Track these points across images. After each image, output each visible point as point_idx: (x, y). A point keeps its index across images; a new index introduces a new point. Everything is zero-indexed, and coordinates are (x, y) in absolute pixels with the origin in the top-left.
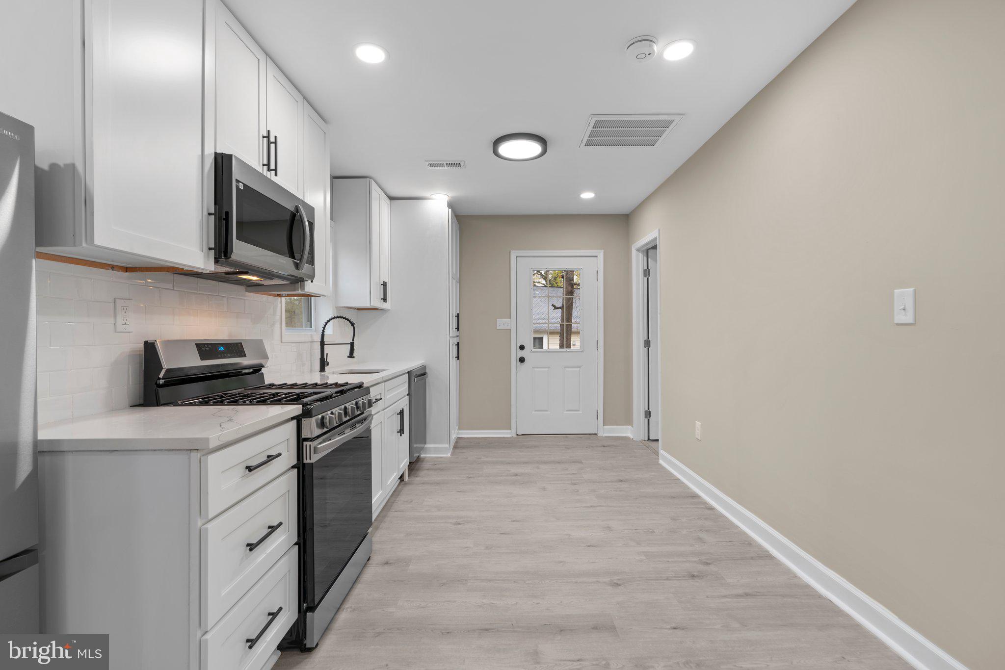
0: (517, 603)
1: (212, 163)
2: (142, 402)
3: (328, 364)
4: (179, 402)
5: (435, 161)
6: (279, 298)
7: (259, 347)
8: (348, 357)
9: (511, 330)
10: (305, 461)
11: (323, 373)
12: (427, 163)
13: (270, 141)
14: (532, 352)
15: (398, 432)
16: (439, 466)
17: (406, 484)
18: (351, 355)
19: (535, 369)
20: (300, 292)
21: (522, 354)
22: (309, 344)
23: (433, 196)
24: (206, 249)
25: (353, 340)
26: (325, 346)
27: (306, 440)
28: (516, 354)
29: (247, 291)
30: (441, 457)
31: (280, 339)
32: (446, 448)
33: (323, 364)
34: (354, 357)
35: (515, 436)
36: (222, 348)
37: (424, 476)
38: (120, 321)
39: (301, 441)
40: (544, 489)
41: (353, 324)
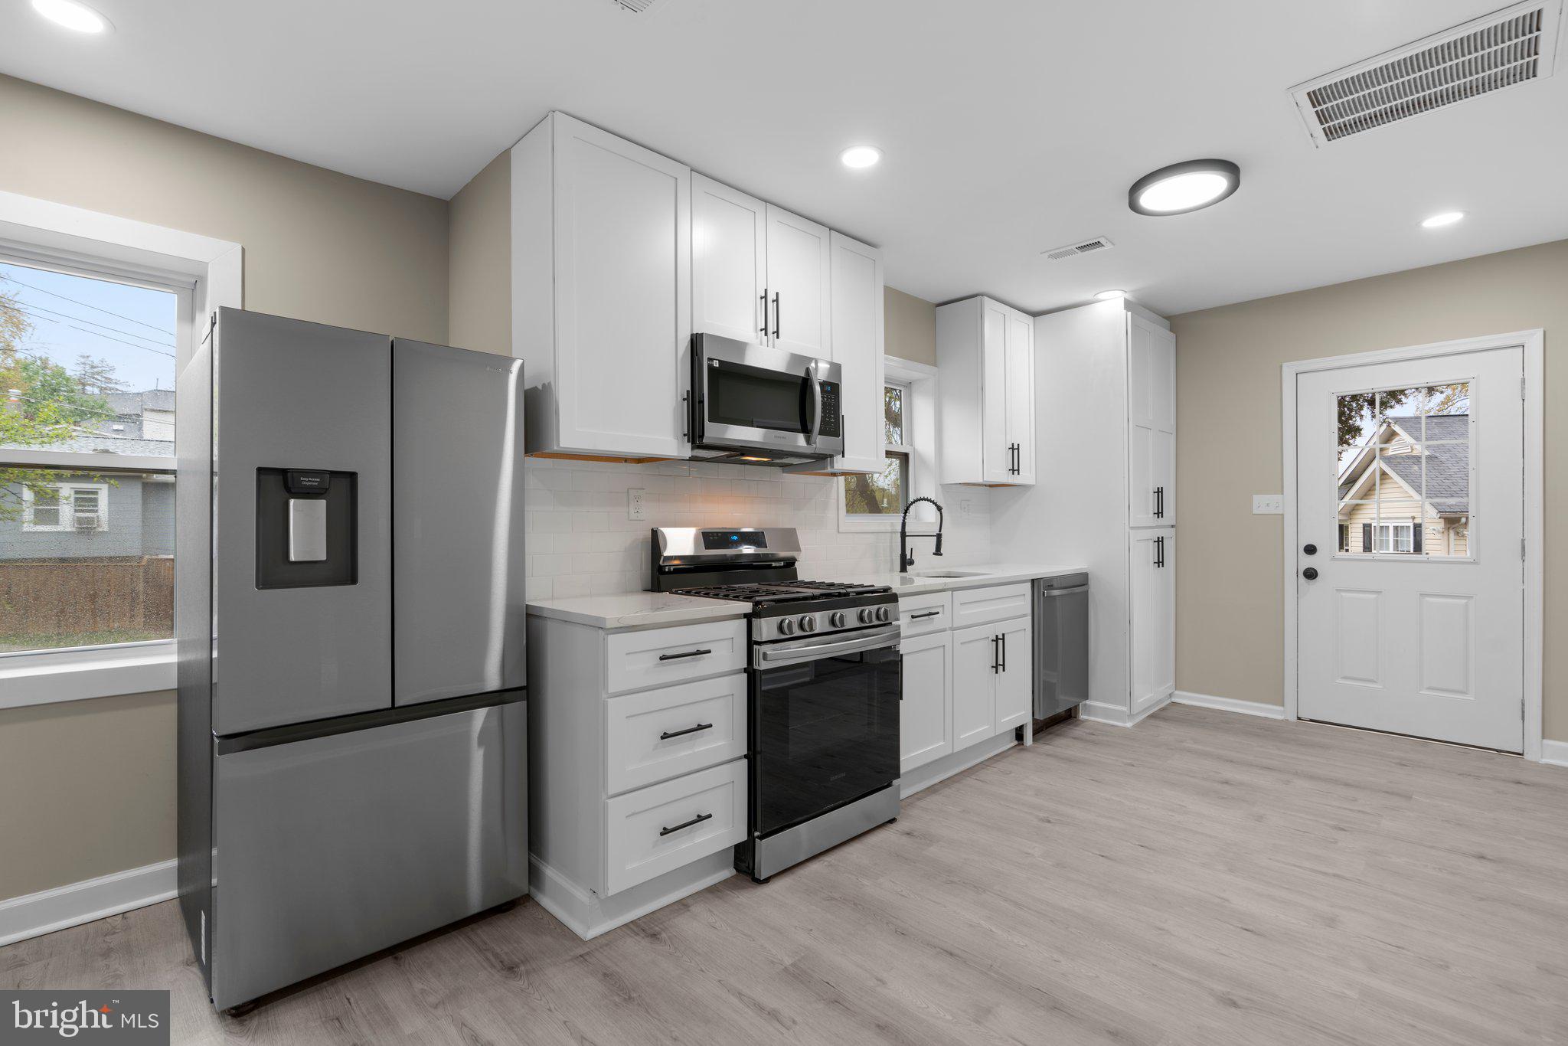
0: (1026, 946)
1: (687, 347)
2: (650, 588)
3: (912, 562)
4: (674, 590)
5: (1062, 247)
6: (835, 478)
7: (790, 536)
8: (934, 554)
9: (1283, 515)
10: (755, 667)
11: (903, 574)
12: (1047, 254)
13: (769, 302)
14: (1333, 559)
15: (993, 667)
16: (1103, 737)
17: (1026, 749)
18: (938, 552)
19: (1343, 594)
20: (829, 470)
21: (1308, 562)
22: (889, 535)
23: (1101, 296)
24: (681, 435)
25: (940, 531)
26: (907, 538)
27: (760, 643)
28: (1294, 561)
29: (783, 472)
30: (1112, 726)
31: (836, 528)
32: (1123, 712)
33: (905, 563)
34: (941, 555)
35: (1294, 719)
36: (735, 538)
37: (1062, 744)
38: (632, 510)
39: (751, 644)
40: (1260, 818)
41: (939, 509)
